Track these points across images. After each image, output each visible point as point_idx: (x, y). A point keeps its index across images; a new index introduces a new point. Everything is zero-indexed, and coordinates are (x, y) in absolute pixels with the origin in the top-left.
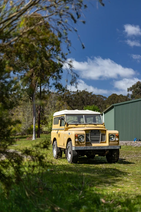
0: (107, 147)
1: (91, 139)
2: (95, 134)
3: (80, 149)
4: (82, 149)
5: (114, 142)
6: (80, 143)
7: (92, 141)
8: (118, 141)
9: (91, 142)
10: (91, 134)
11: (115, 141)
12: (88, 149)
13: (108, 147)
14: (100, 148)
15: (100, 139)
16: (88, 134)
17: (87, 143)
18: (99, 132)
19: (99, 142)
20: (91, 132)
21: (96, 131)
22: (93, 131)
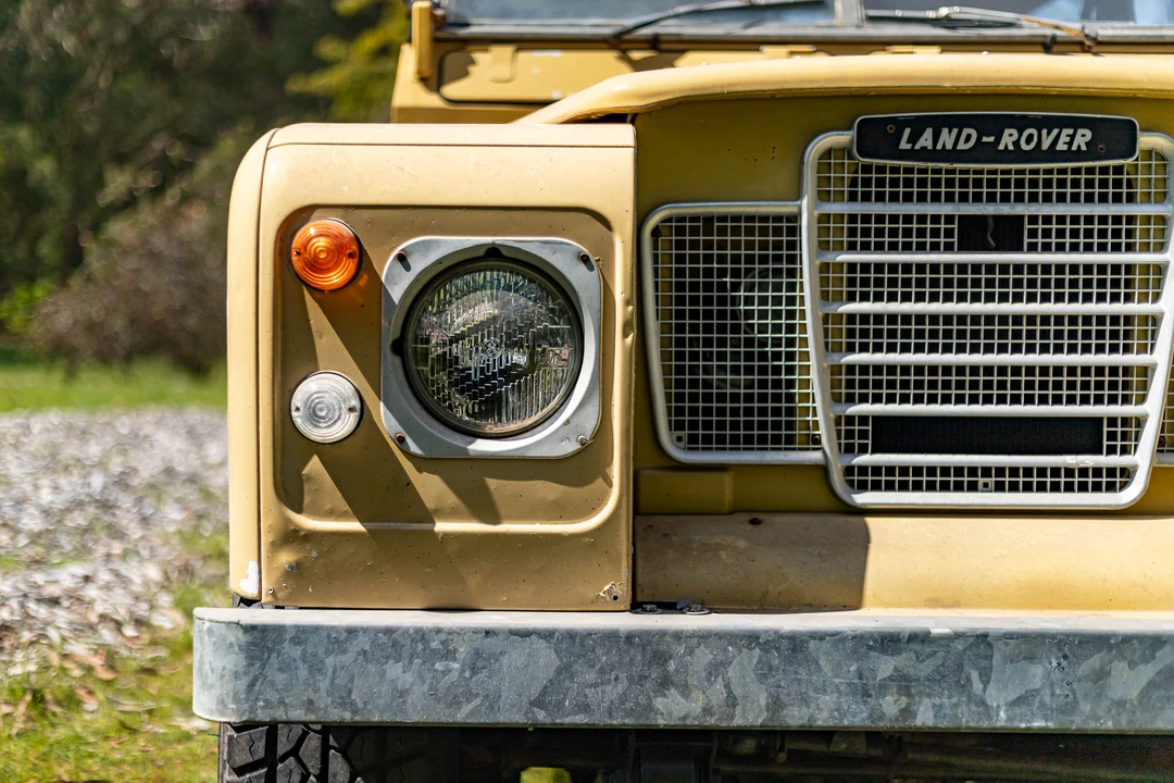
1: (851, 384)
2: (974, 233)
3: (418, 710)
4: (463, 715)
6: (430, 487)
7: (891, 434)
9: (863, 479)
10: (861, 233)
12: (674, 709)
14: (1128, 682)
15: (1145, 386)
16: (777, 231)
17: (727, 479)
18: (1118, 184)
19: (1111, 487)
20: (853, 183)
21: (1008, 138)
22: (926, 140)
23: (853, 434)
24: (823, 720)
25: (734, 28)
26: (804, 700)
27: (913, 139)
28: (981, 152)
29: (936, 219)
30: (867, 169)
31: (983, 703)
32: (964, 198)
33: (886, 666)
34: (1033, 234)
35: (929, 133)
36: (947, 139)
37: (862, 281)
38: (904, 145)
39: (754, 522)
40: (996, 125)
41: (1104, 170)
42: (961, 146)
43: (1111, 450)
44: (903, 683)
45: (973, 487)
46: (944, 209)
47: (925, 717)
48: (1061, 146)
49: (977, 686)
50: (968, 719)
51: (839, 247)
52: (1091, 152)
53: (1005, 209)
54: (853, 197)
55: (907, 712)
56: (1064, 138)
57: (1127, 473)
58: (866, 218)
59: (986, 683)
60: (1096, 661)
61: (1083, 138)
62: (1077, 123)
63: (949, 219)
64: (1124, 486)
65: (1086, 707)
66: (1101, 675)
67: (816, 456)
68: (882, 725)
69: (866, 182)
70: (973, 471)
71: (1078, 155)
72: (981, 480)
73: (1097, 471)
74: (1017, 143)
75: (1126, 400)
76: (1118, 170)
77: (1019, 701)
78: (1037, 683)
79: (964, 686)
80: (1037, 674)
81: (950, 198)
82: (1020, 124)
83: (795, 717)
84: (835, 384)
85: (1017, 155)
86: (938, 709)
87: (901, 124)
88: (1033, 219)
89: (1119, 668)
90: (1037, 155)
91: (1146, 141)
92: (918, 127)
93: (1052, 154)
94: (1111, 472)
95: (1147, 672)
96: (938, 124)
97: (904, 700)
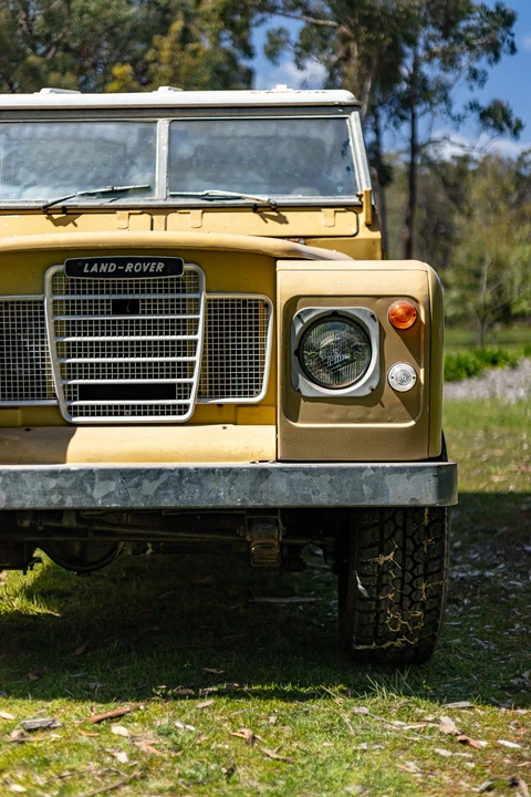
0: (244, 484)
1: (70, 371)
2: (119, 307)
5: (356, 410)
7: (87, 392)
8: (423, 402)
9: (75, 411)
10: (71, 307)
11: (374, 398)
13: (263, 474)
14: (149, 487)
15: (192, 370)
16: (36, 308)
17: (19, 412)
18: (178, 285)
19: (180, 413)
20: (67, 287)
21: (129, 267)
22: (95, 269)
23: (70, 393)
24: (28, 505)
25: (106, 202)
26: (21, 498)
27: (89, 268)
28: (118, 273)
29: (102, 301)
30: (72, 281)
31: (92, 497)
32: (114, 292)
33: (53, 483)
34: (143, 307)
35: (96, 265)
36: (103, 268)
37: (72, 329)
38: (86, 271)
39: (27, 430)
40: (124, 262)
41: (172, 279)
42: (110, 271)
43: (180, 398)
44: (60, 489)
45: (122, 414)
46: (105, 297)
47: (69, 503)
48: (151, 270)
49: (89, 490)
50: (86, 504)
51: (61, 314)
52: (164, 272)
53: (130, 297)
54: (67, 293)
55: (62, 501)
56: (152, 267)
57: (187, 406)
58: (73, 301)
59: (93, 489)
60: (136, 479)
61: (160, 266)
62: (157, 261)
63: (108, 301)
64: (185, 412)
65: (133, 498)
66: (138, 485)
67: (54, 402)
68: (52, 507)
69: (73, 286)
70: (122, 407)
71: (159, 274)
72: (125, 411)
73: (174, 406)
74: (133, 269)
75: (185, 376)
76: (178, 279)
77: (106, 496)
78: (113, 489)
79: (83, 491)
80: (112, 486)
81: (108, 292)
82: (134, 261)
83: (17, 504)
84: (62, 372)
85: (133, 274)
86: (74, 500)
87: (84, 262)
88: (143, 301)
89: (146, 482)
90: (141, 274)
91: (187, 267)
92: (91, 263)
93: (148, 274)
94: (180, 406)
95: (157, 484)
96: (99, 262)
97: (60, 497)
